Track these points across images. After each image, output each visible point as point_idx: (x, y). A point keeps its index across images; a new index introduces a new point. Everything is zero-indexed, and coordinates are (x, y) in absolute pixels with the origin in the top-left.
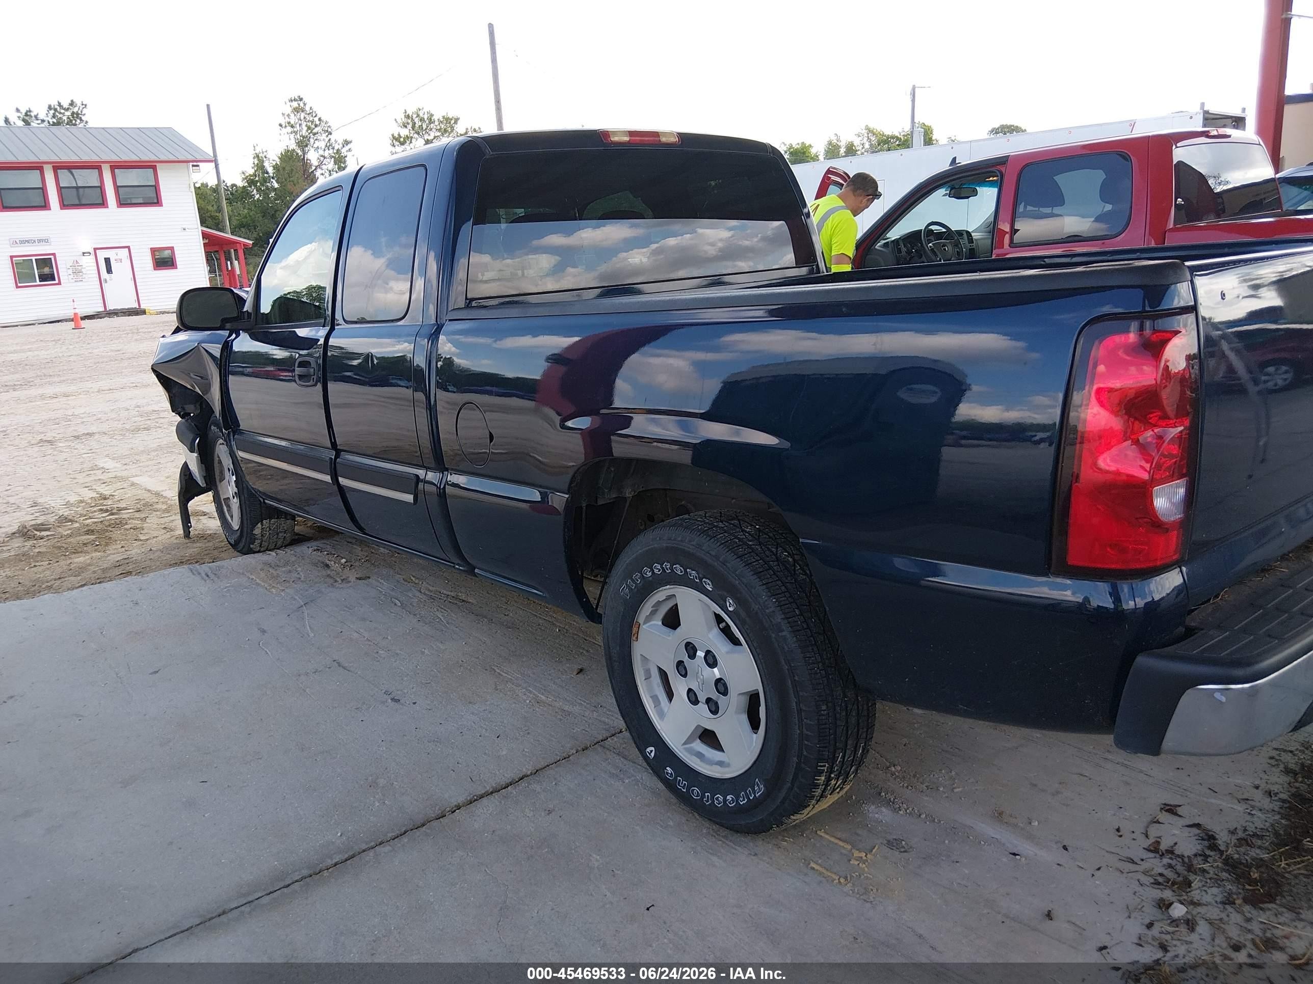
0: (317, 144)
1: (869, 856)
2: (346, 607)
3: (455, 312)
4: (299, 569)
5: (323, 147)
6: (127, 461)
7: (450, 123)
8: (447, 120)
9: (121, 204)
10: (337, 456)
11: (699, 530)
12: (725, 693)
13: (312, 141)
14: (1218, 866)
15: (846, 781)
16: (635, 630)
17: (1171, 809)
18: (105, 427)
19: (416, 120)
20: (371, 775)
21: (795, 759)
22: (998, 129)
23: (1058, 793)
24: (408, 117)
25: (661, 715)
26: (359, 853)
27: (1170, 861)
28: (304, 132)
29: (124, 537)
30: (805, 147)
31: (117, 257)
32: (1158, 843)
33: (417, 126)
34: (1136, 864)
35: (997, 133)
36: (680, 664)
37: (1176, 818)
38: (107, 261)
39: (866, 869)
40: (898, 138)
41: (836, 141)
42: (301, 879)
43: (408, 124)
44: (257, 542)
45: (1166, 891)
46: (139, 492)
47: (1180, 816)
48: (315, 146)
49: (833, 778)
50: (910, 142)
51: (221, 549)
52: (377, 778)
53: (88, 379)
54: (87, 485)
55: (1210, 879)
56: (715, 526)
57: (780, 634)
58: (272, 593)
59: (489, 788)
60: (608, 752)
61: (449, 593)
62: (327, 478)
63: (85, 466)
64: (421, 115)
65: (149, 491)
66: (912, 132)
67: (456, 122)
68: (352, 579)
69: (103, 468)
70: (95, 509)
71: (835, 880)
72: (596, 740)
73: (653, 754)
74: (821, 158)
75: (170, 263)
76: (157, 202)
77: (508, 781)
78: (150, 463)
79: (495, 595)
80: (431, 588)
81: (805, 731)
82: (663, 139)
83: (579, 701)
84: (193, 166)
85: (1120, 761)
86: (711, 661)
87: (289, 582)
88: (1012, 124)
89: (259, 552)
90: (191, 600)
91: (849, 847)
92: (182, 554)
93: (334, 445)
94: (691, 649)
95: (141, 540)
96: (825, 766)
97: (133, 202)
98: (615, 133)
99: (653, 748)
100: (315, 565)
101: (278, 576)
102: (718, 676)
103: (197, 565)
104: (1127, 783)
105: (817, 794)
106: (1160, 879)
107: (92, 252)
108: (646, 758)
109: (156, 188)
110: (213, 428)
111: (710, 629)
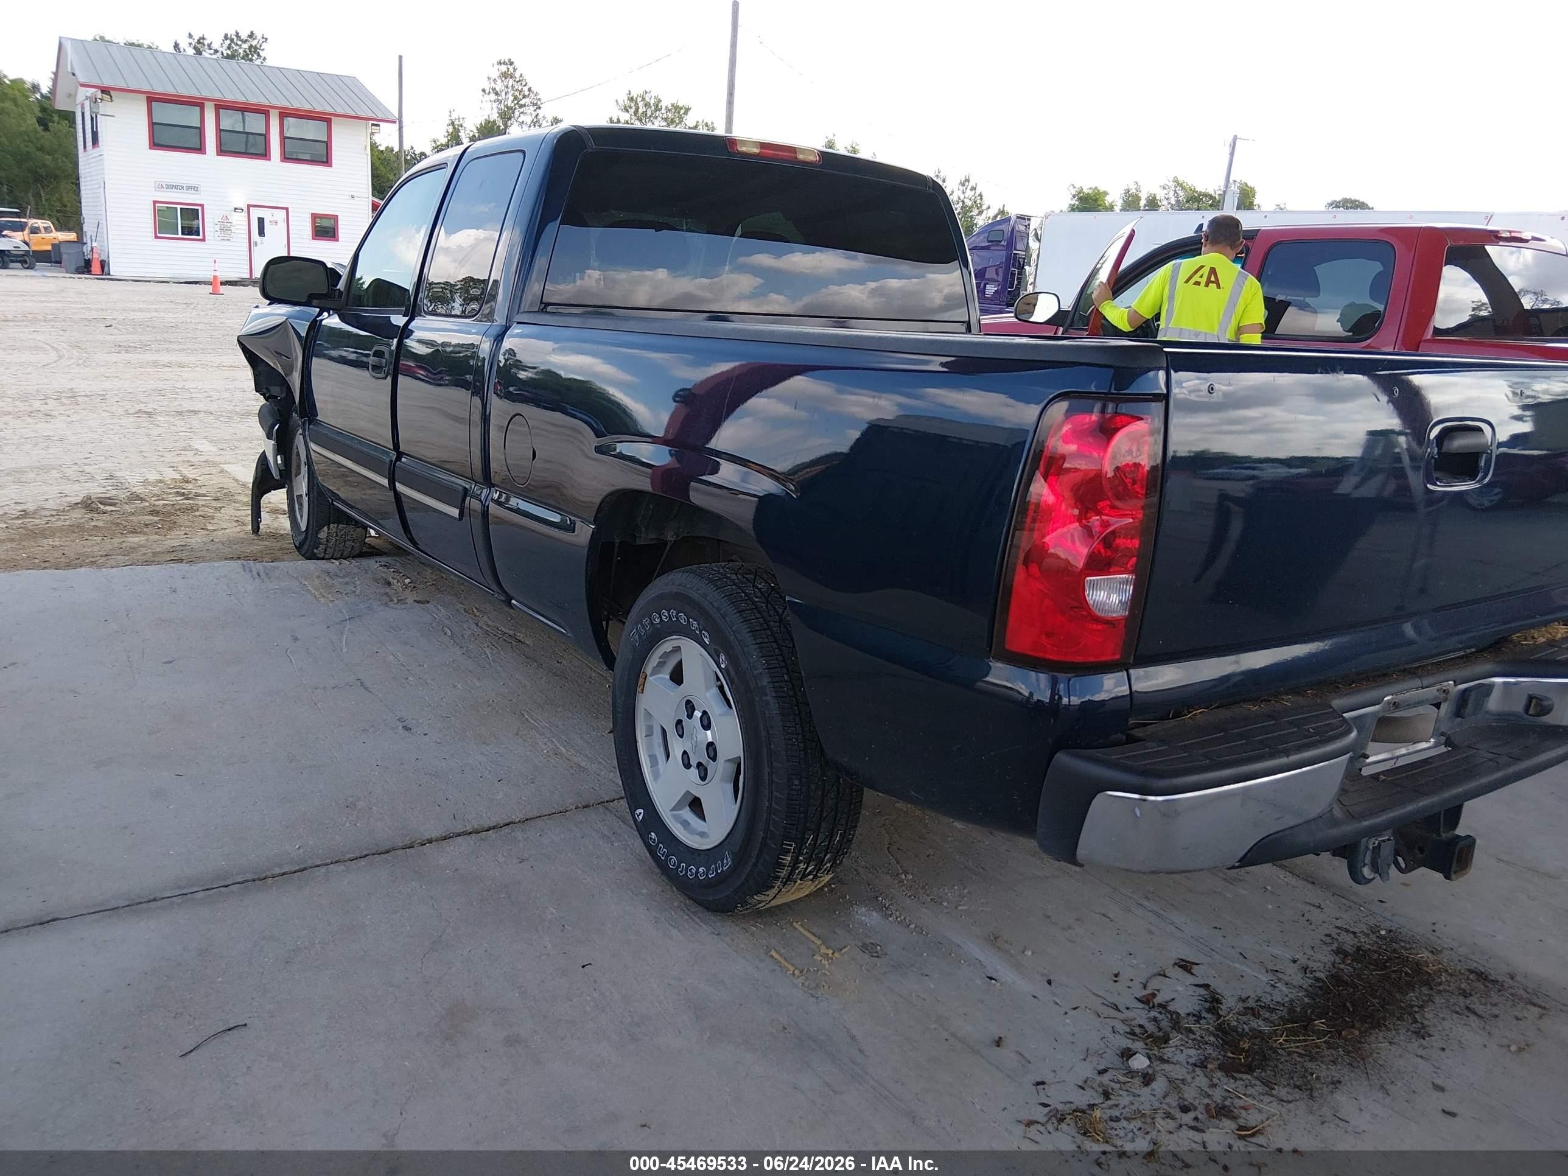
0: (522, 118)
1: (836, 954)
2: (392, 628)
3: (525, 315)
4: (358, 583)
5: (529, 123)
6: (225, 446)
7: (679, 113)
8: (676, 108)
9: (285, 158)
10: (398, 459)
11: (709, 579)
12: (714, 759)
13: (517, 113)
14: (1208, 1030)
15: (820, 869)
16: (641, 680)
17: (1186, 966)
18: (213, 407)
19: (641, 104)
20: (352, 797)
21: (761, 833)
22: (1339, 202)
23: (1069, 928)
24: (631, 99)
25: (656, 776)
26: (311, 867)
27: (1157, 1015)
28: (510, 103)
29: (190, 524)
30: (1099, 193)
31: (273, 219)
32: (1154, 995)
33: (640, 111)
34: (1119, 1011)
35: (1337, 207)
36: (679, 722)
37: (1188, 975)
38: (261, 221)
39: (827, 966)
40: (1211, 197)
41: (1134, 191)
42: (243, 882)
43: (631, 107)
44: (322, 547)
45: (1138, 1043)
46: (226, 480)
47: (1193, 974)
48: (520, 120)
49: (801, 861)
50: (1221, 204)
51: (286, 551)
52: (359, 799)
53: (210, 351)
54: (173, 465)
55: (1194, 1039)
56: (727, 578)
57: (764, 698)
58: (319, 602)
59: (469, 828)
60: (608, 813)
61: (507, 631)
62: (385, 482)
63: (177, 445)
64: (647, 99)
65: (237, 480)
66: (1225, 192)
67: (686, 113)
68: (410, 601)
69: (196, 450)
70: (172, 491)
71: (789, 970)
72: (602, 800)
73: (641, 817)
74: (1117, 209)
75: (331, 234)
76: (326, 161)
77: (492, 825)
78: (248, 451)
79: (556, 641)
80: (490, 623)
81: (774, 805)
82: (801, 157)
83: (600, 760)
84: (373, 125)
85: (1155, 909)
86: (705, 723)
87: (341, 593)
88: (1357, 199)
89: (323, 559)
90: (233, 597)
91: (819, 942)
92: (243, 549)
93: (396, 445)
94: (690, 707)
95: (208, 530)
96: (791, 845)
97: (299, 157)
98: (744, 142)
99: (642, 811)
100: (376, 580)
101: (333, 585)
102: (710, 739)
103: (251, 563)
104: (1150, 932)
105: (782, 875)
106: (1138, 1030)
107: (245, 209)
108: (635, 820)
109: (328, 144)
110: (294, 414)
111: (708, 688)
